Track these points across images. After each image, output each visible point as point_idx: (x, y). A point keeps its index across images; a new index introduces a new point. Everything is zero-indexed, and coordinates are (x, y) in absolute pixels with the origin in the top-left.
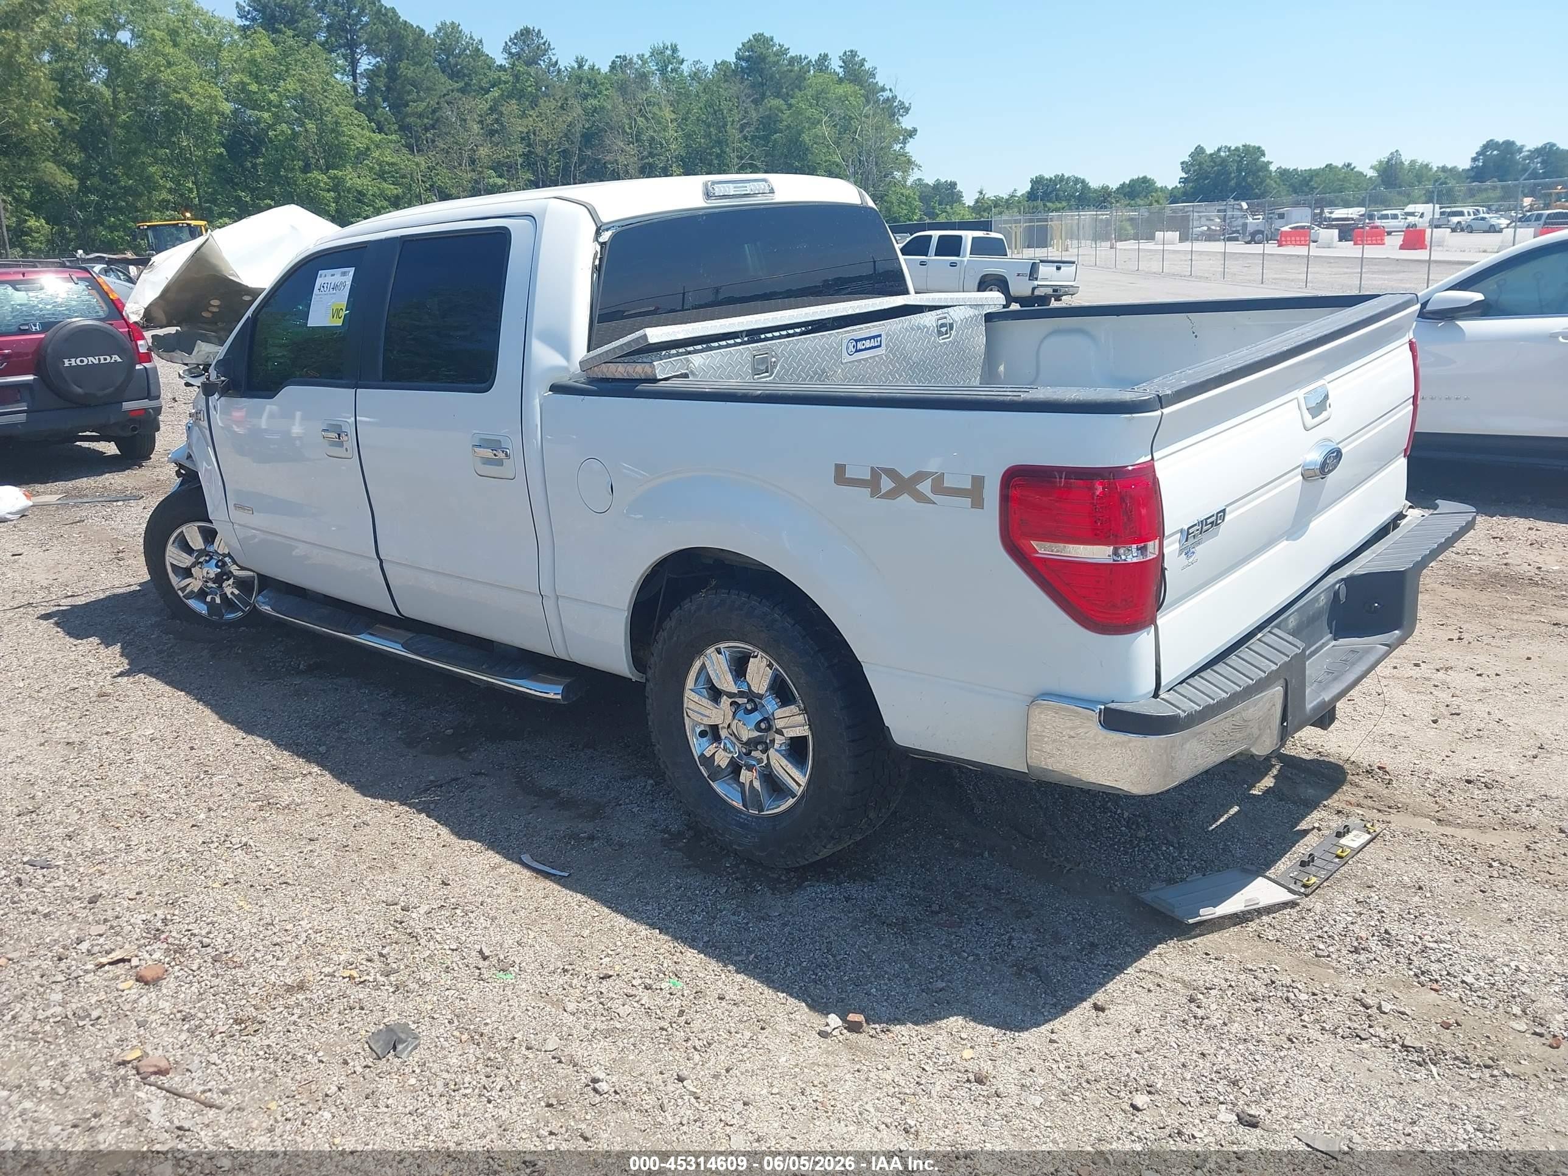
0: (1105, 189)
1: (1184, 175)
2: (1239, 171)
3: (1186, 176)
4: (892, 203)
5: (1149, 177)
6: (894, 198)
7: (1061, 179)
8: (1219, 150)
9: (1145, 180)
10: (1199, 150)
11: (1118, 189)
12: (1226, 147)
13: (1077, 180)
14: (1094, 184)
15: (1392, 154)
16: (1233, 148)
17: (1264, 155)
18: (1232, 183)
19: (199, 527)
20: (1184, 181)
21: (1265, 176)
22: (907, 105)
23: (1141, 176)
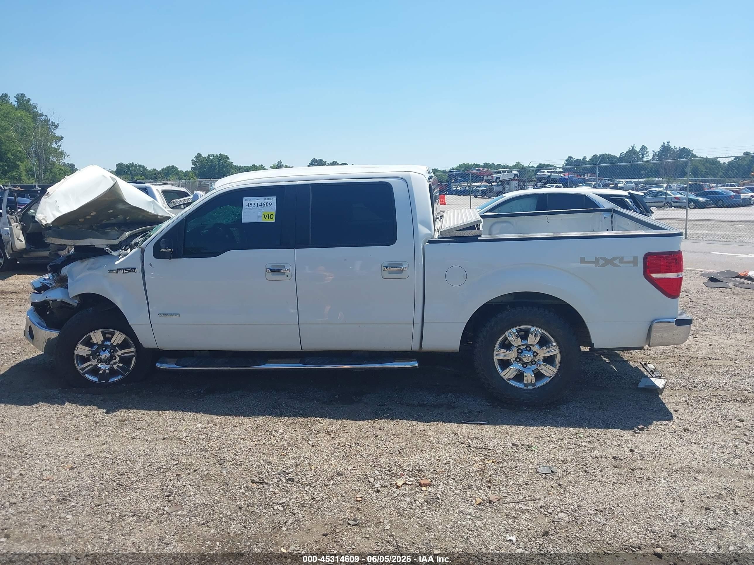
0: (154, 170)
1: (193, 166)
2: (219, 165)
3: (194, 166)
4: (56, 173)
5: (175, 166)
6: (57, 171)
7: (132, 165)
8: (209, 156)
9: (173, 167)
10: (199, 155)
11: (160, 171)
12: (212, 154)
13: (140, 166)
14: (149, 168)
15: (279, 162)
16: (215, 155)
17: (229, 159)
18: (217, 170)
19: (101, 331)
20: (193, 169)
21: (231, 168)
22: (56, 124)
23: (171, 166)
